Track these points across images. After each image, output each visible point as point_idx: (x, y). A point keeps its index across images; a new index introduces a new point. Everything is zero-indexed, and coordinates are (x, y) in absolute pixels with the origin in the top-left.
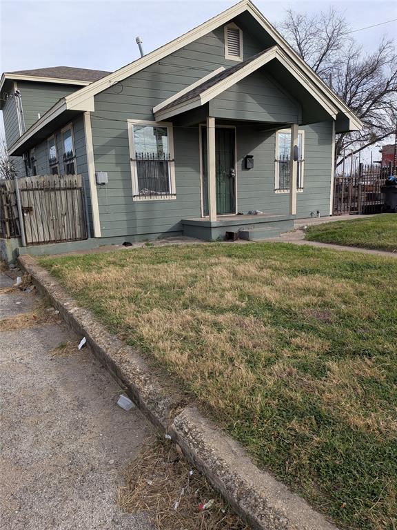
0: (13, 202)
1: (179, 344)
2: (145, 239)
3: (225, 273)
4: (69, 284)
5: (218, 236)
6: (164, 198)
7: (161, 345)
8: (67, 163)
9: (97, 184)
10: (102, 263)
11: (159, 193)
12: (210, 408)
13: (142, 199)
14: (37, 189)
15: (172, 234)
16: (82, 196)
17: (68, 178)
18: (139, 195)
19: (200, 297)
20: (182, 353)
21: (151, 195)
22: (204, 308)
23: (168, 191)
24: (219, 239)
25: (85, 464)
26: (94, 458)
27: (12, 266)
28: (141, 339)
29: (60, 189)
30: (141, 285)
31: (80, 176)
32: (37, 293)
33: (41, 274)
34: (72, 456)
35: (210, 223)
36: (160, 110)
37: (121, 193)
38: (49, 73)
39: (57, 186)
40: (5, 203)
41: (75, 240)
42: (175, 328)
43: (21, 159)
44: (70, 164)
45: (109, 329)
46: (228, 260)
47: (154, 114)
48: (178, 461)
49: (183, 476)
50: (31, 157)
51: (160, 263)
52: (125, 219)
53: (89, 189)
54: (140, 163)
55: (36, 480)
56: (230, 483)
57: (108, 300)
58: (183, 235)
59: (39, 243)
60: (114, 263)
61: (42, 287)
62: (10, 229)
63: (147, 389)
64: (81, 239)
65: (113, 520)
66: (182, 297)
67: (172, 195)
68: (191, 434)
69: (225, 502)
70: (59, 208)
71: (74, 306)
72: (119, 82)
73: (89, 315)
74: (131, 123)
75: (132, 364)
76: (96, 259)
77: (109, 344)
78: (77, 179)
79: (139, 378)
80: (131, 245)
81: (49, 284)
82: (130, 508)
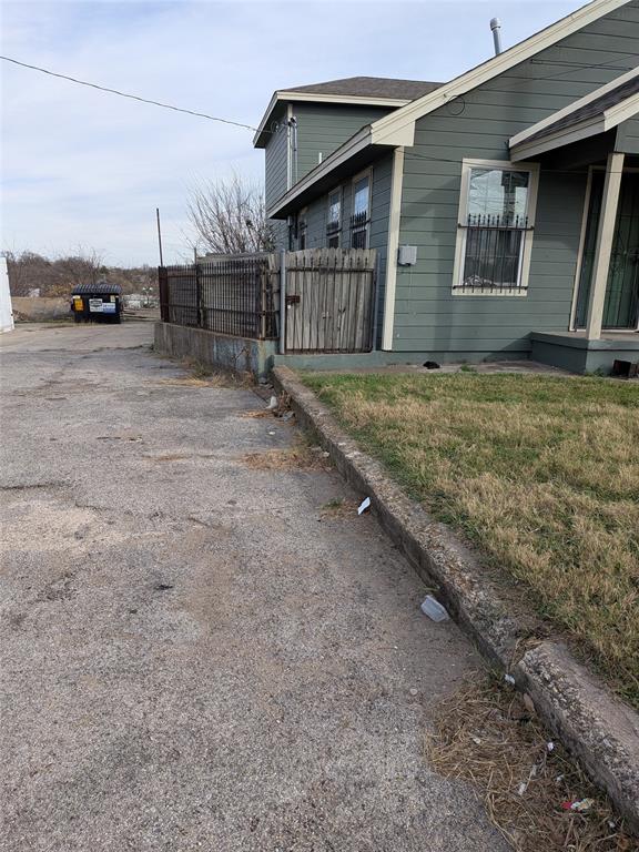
0: (275, 288)
1: (532, 537)
2: (461, 359)
3: (618, 432)
4: (347, 416)
5: (597, 366)
6: (505, 293)
7: (499, 531)
8: (355, 231)
9: (399, 265)
10: (395, 390)
11: (498, 284)
12: (593, 651)
13: (468, 292)
14: (310, 270)
15: (510, 355)
16: (373, 283)
17: (355, 254)
18: (463, 286)
19: (569, 465)
20: (538, 553)
21: (483, 286)
22: (579, 486)
23: (515, 281)
24: (599, 373)
25: (373, 684)
26: (386, 679)
27: (263, 380)
28: (465, 518)
29: (341, 271)
30: (460, 432)
31: (374, 252)
32: (296, 423)
33: (305, 396)
34: (353, 666)
35: (586, 341)
36: (522, 143)
37: (433, 281)
38: (340, 88)
39: (339, 267)
40: (264, 287)
41: (353, 351)
42: (525, 509)
43: (285, 224)
44: (360, 232)
45: (408, 492)
46: (622, 410)
47: (509, 149)
48: (527, 721)
49: (536, 748)
50: (300, 220)
51: (491, 401)
52: (434, 323)
53: (384, 272)
54: (474, 232)
55: (303, 686)
56: (630, 782)
57: (407, 448)
58: (529, 358)
59: (302, 351)
60: (414, 392)
61: (306, 415)
62: (267, 326)
63: (476, 596)
64: (361, 351)
65: (417, 778)
66: (536, 461)
67: (520, 287)
68: (555, 684)
69: (615, 810)
70: (336, 300)
71: (353, 449)
72: (459, 96)
73: (376, 465)
74: (468, 164)
75: (449, 553)
76: (384, 383)
77: (409, 515)
78: (368, 256)
79: (460, 576)
80: (438, 367)
81: (316, 412)
82: (443, 768)
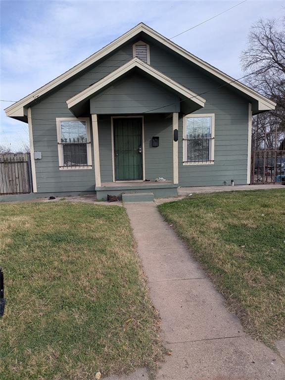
2: (69, 195)
5: (102, 197)
6: (82, 168)
9: (35, 159)
11: (79, 165)
13: (65, 169)
14: (0, 163)
18: (64, 166)
21: (72, 166)
23: (87, 163)
24: (103, 200)
37: (51, 165)
39: (12, 161)
52: (54, 181)
67: (88, 166)
74: (59, 120)
78: (24, 156)
80: (54, 199)
